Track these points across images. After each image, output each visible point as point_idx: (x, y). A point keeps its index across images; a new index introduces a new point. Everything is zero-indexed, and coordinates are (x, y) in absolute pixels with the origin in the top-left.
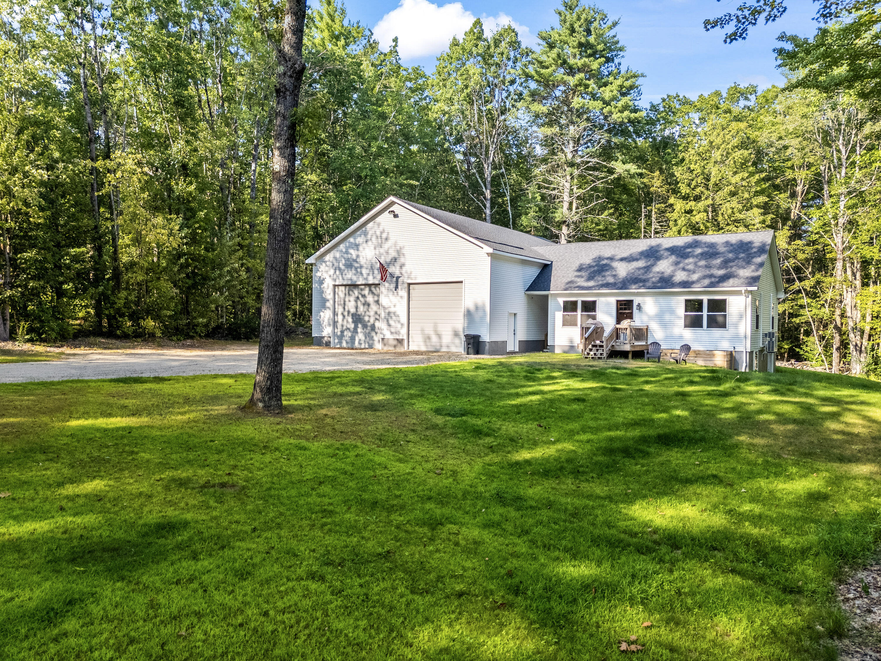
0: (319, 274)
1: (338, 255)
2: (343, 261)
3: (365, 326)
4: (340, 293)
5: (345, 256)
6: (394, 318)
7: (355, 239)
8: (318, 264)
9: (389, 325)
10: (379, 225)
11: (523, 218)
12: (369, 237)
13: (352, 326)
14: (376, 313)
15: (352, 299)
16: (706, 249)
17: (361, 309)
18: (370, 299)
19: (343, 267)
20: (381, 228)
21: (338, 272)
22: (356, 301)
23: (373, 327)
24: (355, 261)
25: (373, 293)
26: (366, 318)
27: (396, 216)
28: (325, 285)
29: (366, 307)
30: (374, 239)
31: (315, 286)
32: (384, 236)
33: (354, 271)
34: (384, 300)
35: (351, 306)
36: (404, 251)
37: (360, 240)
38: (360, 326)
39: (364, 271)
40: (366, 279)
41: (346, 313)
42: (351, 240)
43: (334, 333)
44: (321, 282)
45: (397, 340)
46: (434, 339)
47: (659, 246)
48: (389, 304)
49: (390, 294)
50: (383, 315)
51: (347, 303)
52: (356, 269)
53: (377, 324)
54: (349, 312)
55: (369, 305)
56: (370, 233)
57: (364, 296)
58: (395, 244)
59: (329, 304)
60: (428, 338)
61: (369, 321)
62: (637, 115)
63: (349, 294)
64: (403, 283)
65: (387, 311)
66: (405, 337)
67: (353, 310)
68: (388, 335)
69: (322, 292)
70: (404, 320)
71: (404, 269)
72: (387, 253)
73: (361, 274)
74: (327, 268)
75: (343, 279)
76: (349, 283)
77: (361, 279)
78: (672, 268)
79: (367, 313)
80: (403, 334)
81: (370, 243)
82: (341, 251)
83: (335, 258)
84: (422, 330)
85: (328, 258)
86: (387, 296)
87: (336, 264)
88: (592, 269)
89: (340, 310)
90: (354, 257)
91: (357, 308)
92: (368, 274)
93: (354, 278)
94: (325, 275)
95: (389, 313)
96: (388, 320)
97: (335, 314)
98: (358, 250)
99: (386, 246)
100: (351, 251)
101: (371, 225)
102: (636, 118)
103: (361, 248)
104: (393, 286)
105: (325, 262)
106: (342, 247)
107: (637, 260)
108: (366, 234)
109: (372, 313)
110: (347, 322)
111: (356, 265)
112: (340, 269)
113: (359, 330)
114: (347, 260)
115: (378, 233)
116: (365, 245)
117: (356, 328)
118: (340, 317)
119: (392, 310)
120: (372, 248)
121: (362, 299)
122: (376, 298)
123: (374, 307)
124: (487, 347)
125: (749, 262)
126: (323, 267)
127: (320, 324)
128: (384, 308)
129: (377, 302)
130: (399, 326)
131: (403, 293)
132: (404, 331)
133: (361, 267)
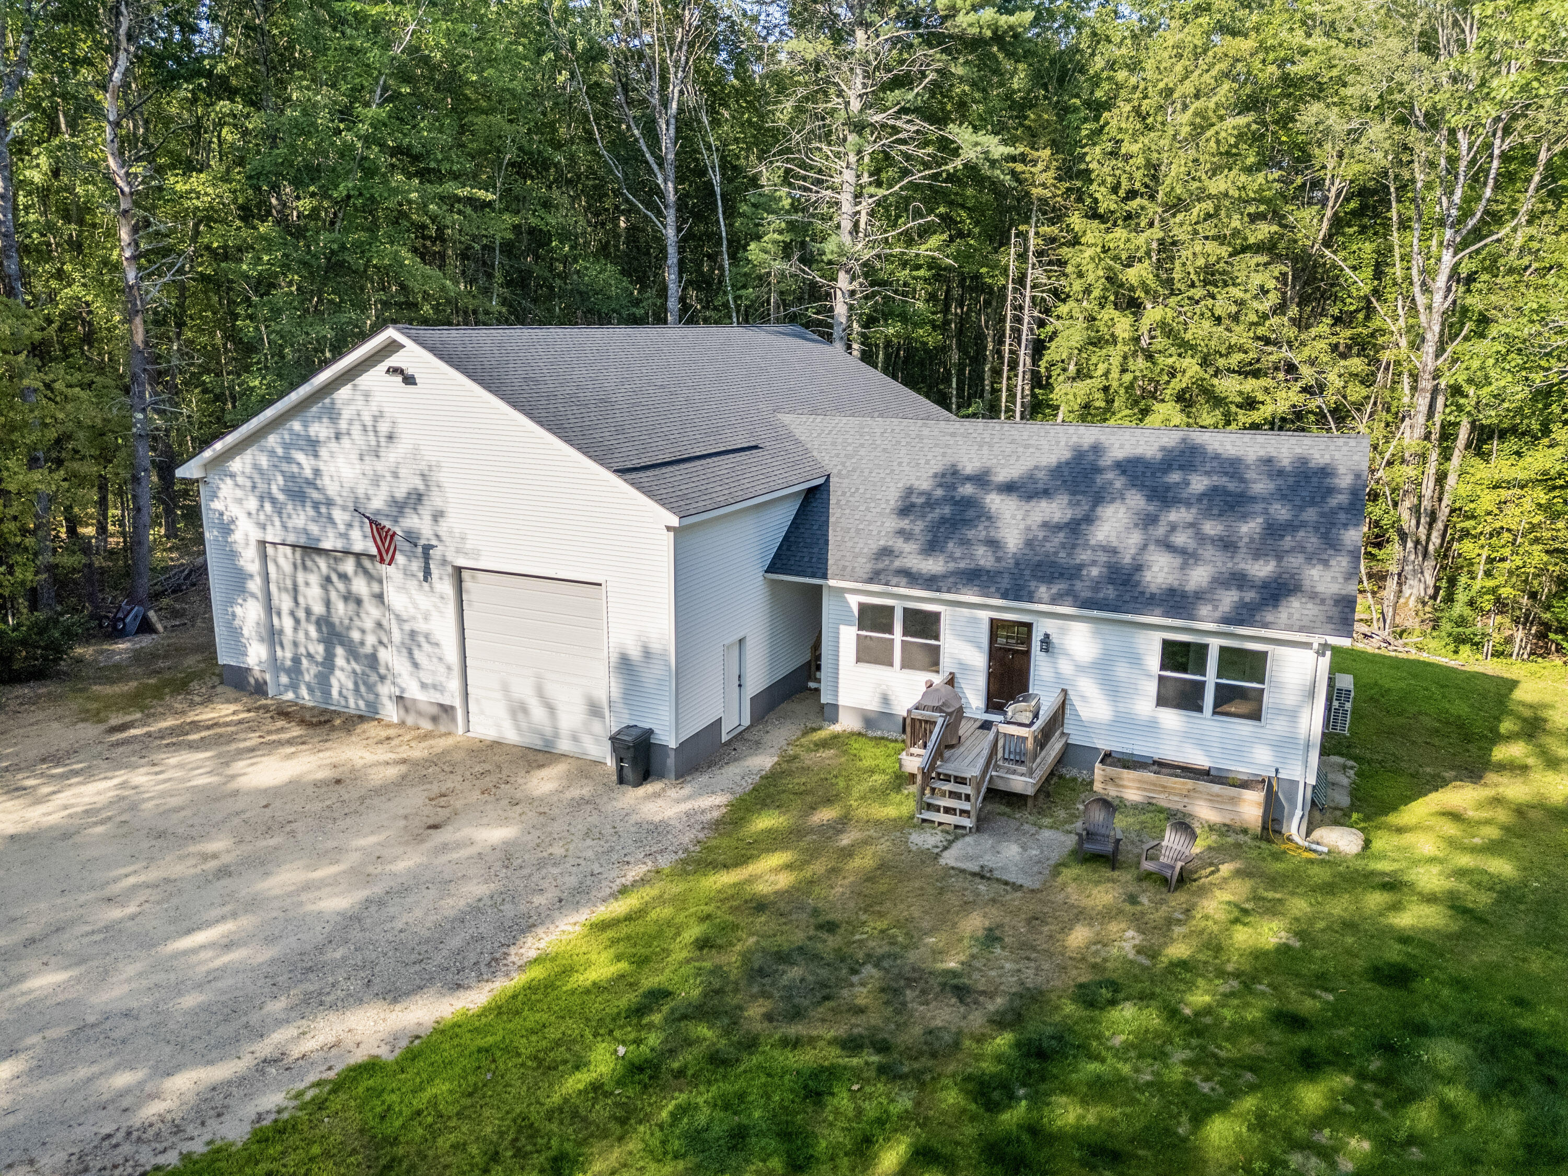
0: (217, 505)
1: (264, 461)
2: (280, 480)
3: (353, 652)
4: (282, 561)
5: (285, 467)
6: (426, 646)
7: (306, 426)
8: (214, 479)
9: (416, 665)
10: (367, 395)
11: (752, 246)
12: (343, 425)
13: (319, 650)
14: (379, 625)
15: (314, 579)
16: (1217, 480)
17: (340, 609)
18: (360, 586)
19: (281, 497)
20: (374, 408)
21: (268, 507)
22: (324, 588)
23: (373, 661)
24: (311, 484)
25: (366, 572)
26: (356, 635)
27: (409, 380)
28: (237, 537)
29: (352, 606)
30: (356, 430)
31: (209, 535)
32: (384, 428)
33: (311, 512)
34: (394, 597)
35: (313, 594)
36: (442, 476)
37: (320, 430)
38: (340, 651)
39: (339, 516)
40: (345, 536)
41: (301, 615)
42: (296, 426)
43: (273, 658)
44: (226, 528)
45: (441, 706)
46: (538, 713)
47: (1097, 449)
48: (412, 611)
49: (412, 584)
50: (397, 636)
51: (302, 588)
52: (316, 505)
53: (384, 655)
54: (308, 612)
55: (359, 602)
56: (347, 414)
57: (343, 577)
58: (416, 453)
59: (254, 585)
60: (519, 710)
61: (362, 643)
62: (1012, 19)
63: (305, 568)
64: (444, 562)
65: (407, 627)
66: (457, 703)
67: (318, 609)
68: (413, 691)
69: (232, 555)
70: (451, 655)
71: (444, 527)
72: (396, 475)
73: (330, 519)
74: (239, 493)
75: (285, 527)
76: (302, 541)
77: (331, 533)
78: (1135, 538)
79: (357, 622)
80: (452, 696)
81: (345, 441)
82: (272, 453)
83: (256, 467)
84: (505, 689)
85: (236, 465)
86: (402, 589)
87: (262, 486)
88: (937, 513)
89: (284, 602)
90: (308, 473)
91: (328, 603)
92: (350, 526)
93: (314, 529)
94: (234, 511)
95: (413, 634)
96: (410, 653)
97: (270, 608)
98: (316, 456)
99: (392, 455)
100: (300, 457)
101: (344, 392)
102: (1011, 28)
103: (323, 452)
104: (416, 566)
105: (233, 476)
106: (272, 440)
107: (1046, 493)
108: (333, 415)
109: (369, 624)
110: (307, 634)
111: (315, 495)
112: (273, 501)
113: (340, 661)
114: (290, 478)
115: (368, 419)
116: (333, 445)
117: (330, 656)
118: (287, 623)
119: (421, 626)
120: (354, 457)
121: (341, 586)
122: (376, 588)
123: (372, 611)
124: (671, 761)
125: (1331, 543)
126: (226, 489)
127: (236, 633)
128: (399, 618)
129: (379, 597)
130: (442, 669)
131: (445, 587)
132: (454, 685)
133: (330, 503)
